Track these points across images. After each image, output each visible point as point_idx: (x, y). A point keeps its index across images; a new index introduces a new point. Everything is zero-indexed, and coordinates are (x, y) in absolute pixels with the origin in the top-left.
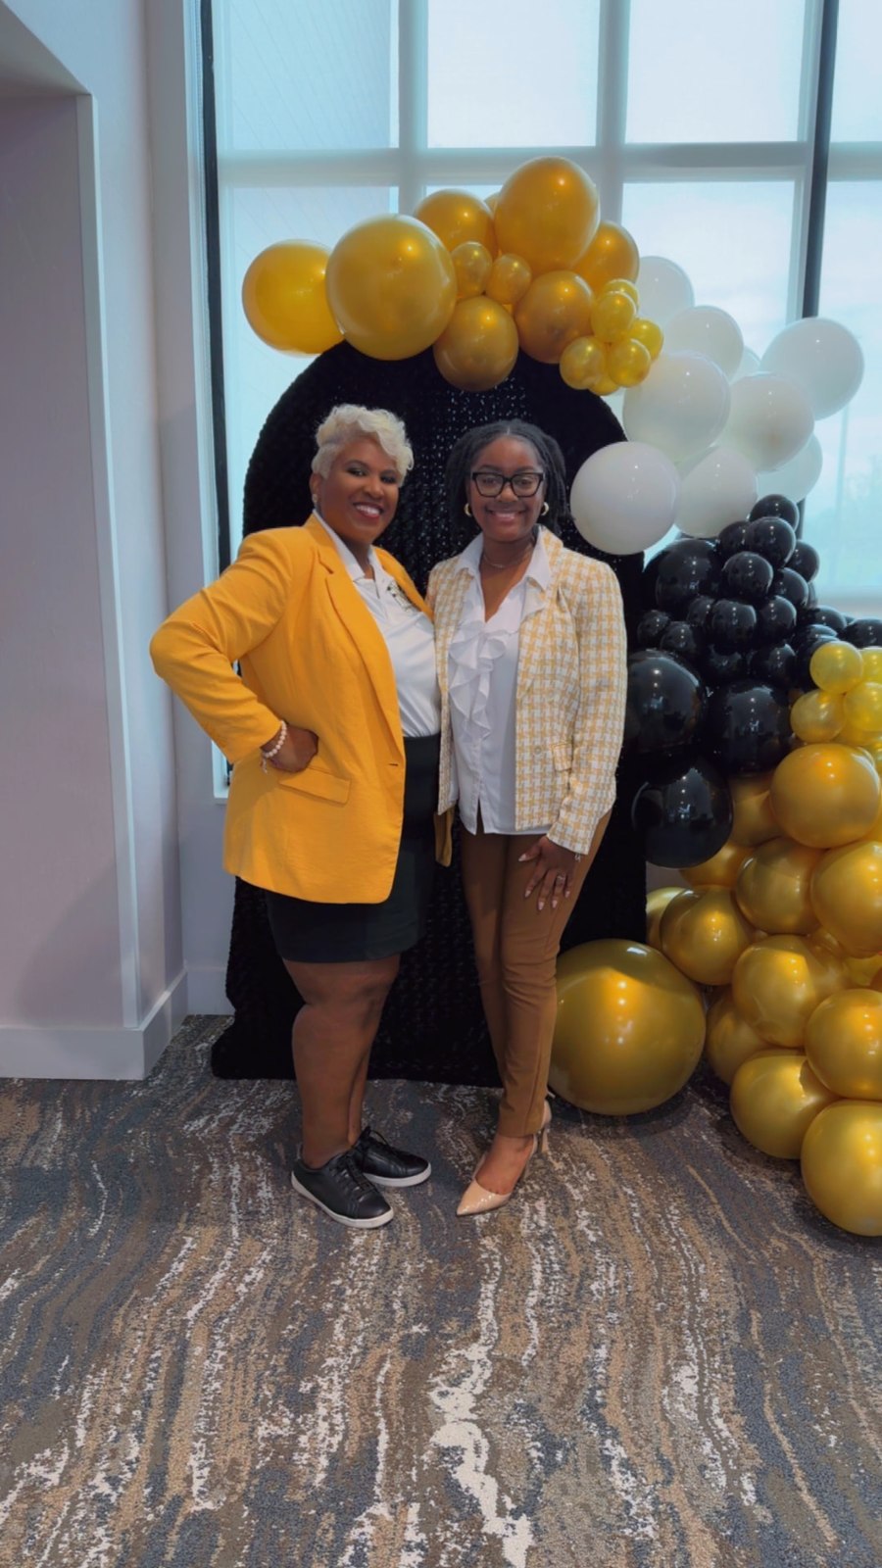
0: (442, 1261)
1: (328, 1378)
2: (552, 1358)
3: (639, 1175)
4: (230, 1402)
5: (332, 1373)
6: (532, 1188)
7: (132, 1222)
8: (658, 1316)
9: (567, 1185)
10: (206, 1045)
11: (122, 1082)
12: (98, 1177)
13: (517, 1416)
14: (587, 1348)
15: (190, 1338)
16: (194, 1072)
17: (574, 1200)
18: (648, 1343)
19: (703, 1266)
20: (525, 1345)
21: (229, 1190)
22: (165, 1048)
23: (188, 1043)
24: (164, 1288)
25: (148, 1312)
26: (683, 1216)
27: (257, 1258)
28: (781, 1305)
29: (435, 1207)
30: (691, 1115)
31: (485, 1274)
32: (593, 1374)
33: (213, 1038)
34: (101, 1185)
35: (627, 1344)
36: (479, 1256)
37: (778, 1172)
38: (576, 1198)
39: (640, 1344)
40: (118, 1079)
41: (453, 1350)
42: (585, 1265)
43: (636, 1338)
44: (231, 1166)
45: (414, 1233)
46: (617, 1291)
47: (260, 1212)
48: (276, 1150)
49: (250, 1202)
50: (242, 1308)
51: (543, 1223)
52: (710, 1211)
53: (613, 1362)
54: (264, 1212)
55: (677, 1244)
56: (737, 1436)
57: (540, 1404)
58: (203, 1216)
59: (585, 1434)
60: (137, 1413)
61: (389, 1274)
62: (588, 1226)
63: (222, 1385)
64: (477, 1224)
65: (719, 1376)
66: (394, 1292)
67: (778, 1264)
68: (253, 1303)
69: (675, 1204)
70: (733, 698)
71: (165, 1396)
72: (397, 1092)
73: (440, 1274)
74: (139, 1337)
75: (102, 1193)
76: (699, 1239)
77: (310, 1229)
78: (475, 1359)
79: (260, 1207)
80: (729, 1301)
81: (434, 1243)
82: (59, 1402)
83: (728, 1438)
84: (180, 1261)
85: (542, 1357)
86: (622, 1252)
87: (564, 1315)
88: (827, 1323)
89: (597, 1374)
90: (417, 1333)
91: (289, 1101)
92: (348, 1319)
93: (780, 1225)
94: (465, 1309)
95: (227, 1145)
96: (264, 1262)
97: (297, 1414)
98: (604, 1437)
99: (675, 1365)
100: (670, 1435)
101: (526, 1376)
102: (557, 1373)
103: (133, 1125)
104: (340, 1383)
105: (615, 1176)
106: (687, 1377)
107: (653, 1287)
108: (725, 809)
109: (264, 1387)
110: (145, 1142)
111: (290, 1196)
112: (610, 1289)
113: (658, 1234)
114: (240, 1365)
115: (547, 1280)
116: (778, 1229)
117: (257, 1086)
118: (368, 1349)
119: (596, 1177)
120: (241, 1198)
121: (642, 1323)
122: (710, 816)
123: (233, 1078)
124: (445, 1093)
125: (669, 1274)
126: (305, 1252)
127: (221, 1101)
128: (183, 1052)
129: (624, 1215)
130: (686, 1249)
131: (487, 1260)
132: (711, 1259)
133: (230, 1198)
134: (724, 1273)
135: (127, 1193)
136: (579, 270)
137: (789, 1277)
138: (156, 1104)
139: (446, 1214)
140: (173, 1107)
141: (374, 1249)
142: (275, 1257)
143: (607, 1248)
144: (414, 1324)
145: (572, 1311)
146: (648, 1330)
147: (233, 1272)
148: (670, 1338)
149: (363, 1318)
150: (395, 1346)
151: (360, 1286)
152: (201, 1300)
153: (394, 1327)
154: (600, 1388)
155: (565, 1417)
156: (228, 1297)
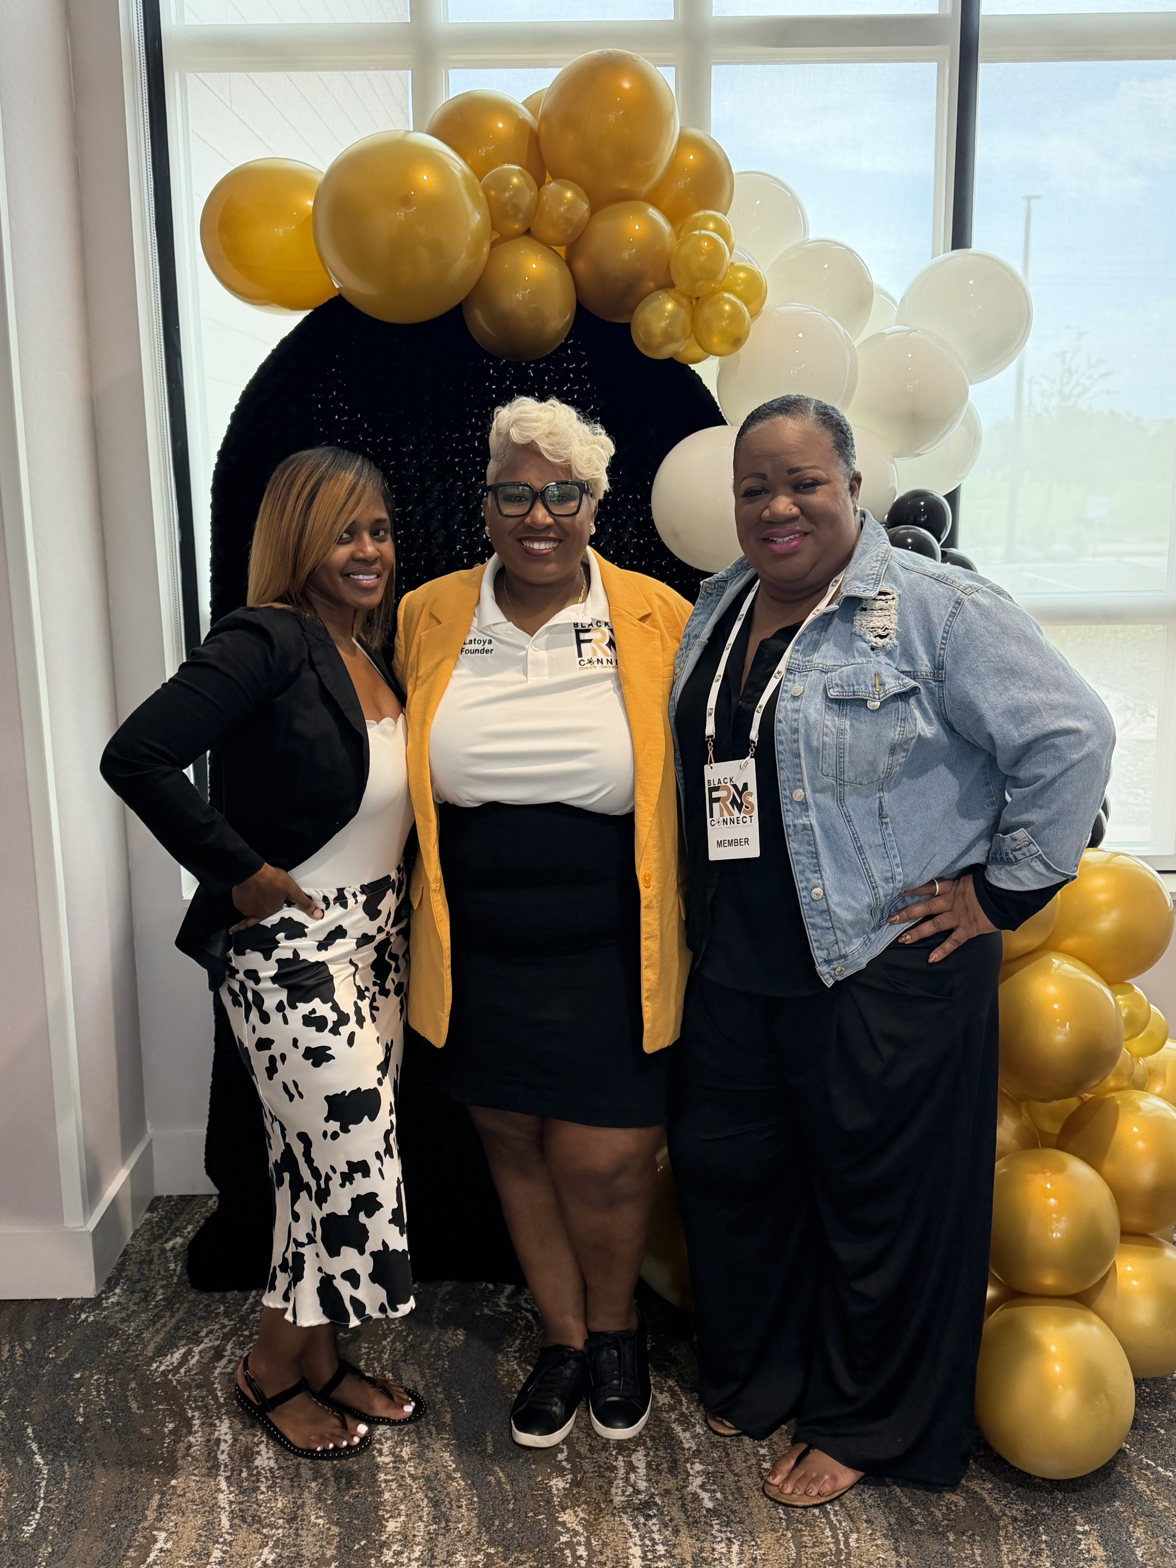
0: (507, 1548)
7: (82, 1512)
9: (674, 1426)
10: (179, 1240)
11: (66, 1302)
12: (34, 1447)
16: (165, 1282)
17: (683, 1449)
19: (855, 1536)
21: (216, 1458)
22: (123, 1247)
23: (155, 1238)
27: (255, 1559)
29: (497, 1468)
33: (190, 1231)
34: (38, 1459)
36: (556, 1539)
38: (686, 1446)
40: (59, 1298)
44: (217, 1421)
45: (468, 1510)
47: (258, 1488)
49: (244, 1475)
51: (642, 1485)
54: (263, 1489)
58: (181, 1499)
62: (702, 1487)
64: (555, 1491)
72: (444, 1301)
75: (39, 1471)
77: (328, 1512)
79: (258, 1481)
81: (497, 1523)
86: (747, 1522)
95: (212, 1392)
96: (265, 1565)
103: (82, 1367)
110: (98, 1392)
111: (299, 1464)
120: (232, 1470)
123: (217, 1290)
124: (509, 1298)
126: (321, 1547)
127: (202, 1324)
128: (149, 1252)
129: (750, 1468)
130: (832, 1512)
131: (571, 1545)
132: (865, 1525)
133: (218, 1470)
134: (882, 1545)
135: (75, 1468)
136: (653, 200)
137: (968, 1546)
138: (113, 1332)
139: (512, 1481)
140: (137, 1336)
141: (414, 1536)
142: (280, 1556)
143: (728, 1517)
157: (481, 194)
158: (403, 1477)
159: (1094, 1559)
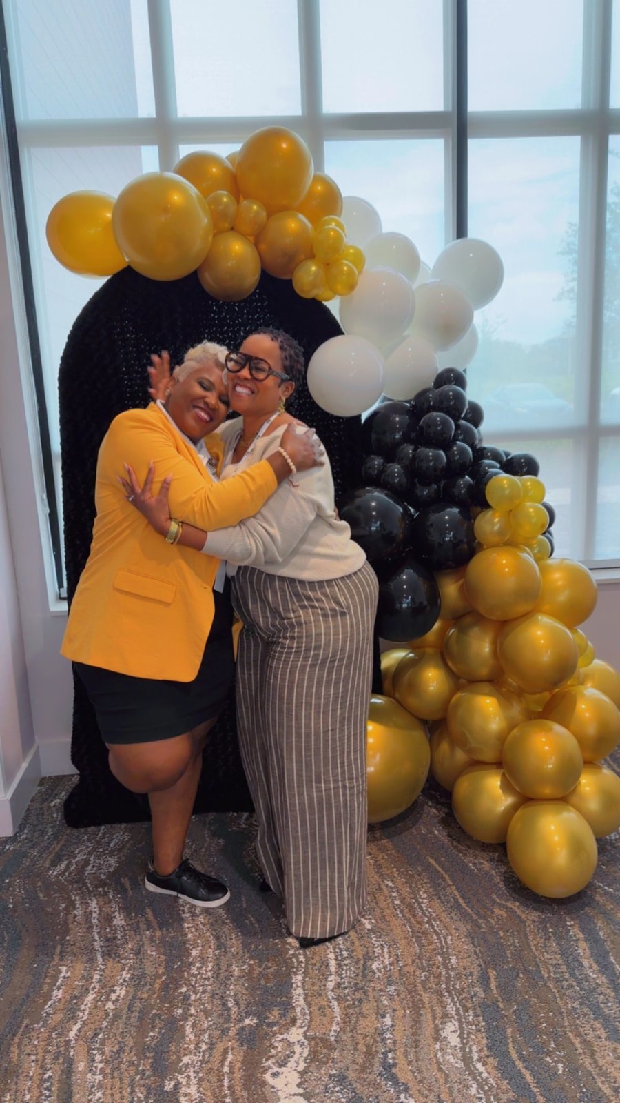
0: (260, 960)
1: (185, 1074)
2: (352, 1031)
3: (395, 869)
5: (188, 1070)
7: (17, 959)
8: (424, 983)
10: (58, 801)
13: (332, 1085)
14: (377, 1019)
15: (73, 1055)
16: (52, 825)
18: (419, 1008)
19: (450, 937)
20: (330, 1023)
21: (91, 922)
22: (27, 806)
23: (45, 800)
24: (48, 1014)
25: (38, 1038)
26: (430, 898)
27: (119, 978)
28: (508, 962)
29: (250, 916)
30: (424, 815)
31: (294, 967)
32: (384, 1040)
33: (64, 795)
35: (405, 1011)
36: (287, 953)
37: (491, 854)
39: (414, 1009)
41: (278, 1035)
42: (365, 949)
43: (411, 1004)
44: (90, 902)
45: (236, 940)
46: (392, 968)
47: (117, 937)
48: (123, 884)
49: (108, 930)
50: (112, 1023)
52: (448, 891)
53: (396, 1028)
54: (119, 937)
55: (428, 922)
56: (493, 1075)
57: (349, 1072)
58: (73, 947)
59: (385, 1092)
61: (222, 977)
63: (103, 1094)
65: (474, 1027)
66: (228, 993)
67: (501, 928)
68: (120, 1017)
69: (423, 890)
70: (433, 517)
72: (210, 824)
73: (261, 972)
74: (33, 1061)
76: (443, 915)
77: (158, 947)
78: (295, 1041)
79: (116, 933)
80: (472, 964)
81: (253, 946)
83: (487, 1078)
84: (59, 989)
85: (344, 1032)
86: (390, 935)
87: (356, 993)
88: (543, 972)
89: (386, 1039)
90: (249, 1025)
91: (128, 842)
92: (195, 1021)
93: (499, 896)
94: (282, 999)
95: (85, 884)
96: (125, 981)
98: (399, 1092)
99: (442, 1023)
100: (446, 1082)
101: (335, 1049)
102: (357, 1043)
103: (9, 876)
104: (195, 1077)
105: (377, 873)
106: (451, 1032)
107: (417, 960)
108: (434, 596)
109: (137, 1090)
110: (20, 889)
111: (139, 921)
112: (386, 966)
113: (414, 916)
114: (116, 1074)
115: (339, 965)
116: (498, 900)
117: (102, 831)
118: (213, 1044)
120: (101, 928)
121: (412, 992)
122: (425, 603)
123: (82, 827)
124: (247, 819)
125: (427, 948)
126: (156, 968)
127: (76, 847)
128: (41, 809)
129: (388, 904)
130: (436, 925)
131: (295, 955)
132: (454, 931)
133: (92, 929)
134: (465, 941)
135: (10, 934)
136: (300, 210)
137: (511, 938)
138: (25, 855)
139: (258, 921)
140: (39, 856)
141: (208, 957)
142: (133, 975)
143: (380, 932)
144: (246, 1018)
145: (361, 989)
146: (418, 997)
147: (101, 993)
148: (435, 1001)
149: (207, 1018)
150: (234, 1039)
151: (201, 991)
152: (79, 1021)
153: (231, 1023)
154: (390, 1051)
155: (368, 1080)
156: (100, 1015)
157: (207, 207)
158: (197, 924)
159: (578, 940)
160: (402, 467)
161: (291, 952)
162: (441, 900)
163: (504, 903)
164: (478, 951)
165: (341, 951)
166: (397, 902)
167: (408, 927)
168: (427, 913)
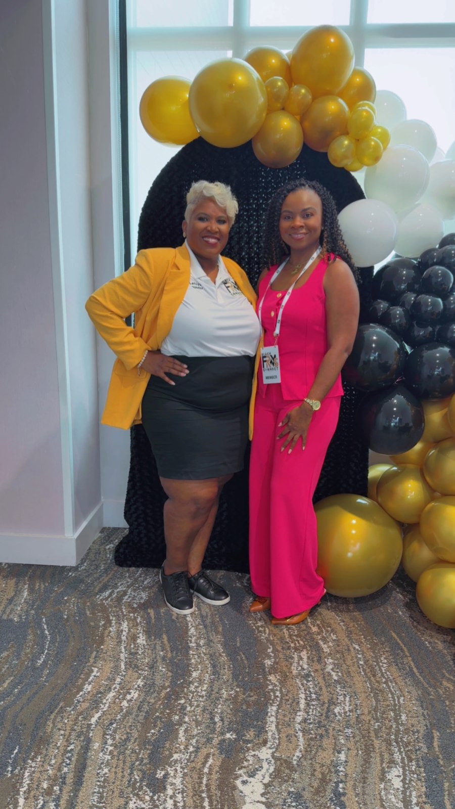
0: (245, 689)
1: (174, 768)
2: (311, 759)
3: (362, 637)
4: (114, 783)
5: (177, 765)
6: (299, 643)
7: (63, 657)
8: (377, 732)
9: (320, 641)
11: (64, 567)
12: (45, 627)
13: (289, 800)
14: (333, 753)
15: (92, 736)
16: (104, 562)
17: (324, 652)
18: (371, 751)
19: (402, 698)
20: (295, 749)
21: (121, 638)
22: (89, 546)
23: (102, 544)
24: (79, 702)
25: (68, 718)
26: (389, 664)
27: (135, 684)
28: (451, 727)
29: (241, 653)
30: (392, 598)
31: (270, 699)
32: (337, 772)
33: (117, 542)
34: (46, 632)
35: (358, 751)
36: (267, 687)
37: (445, 636)
38: (325, 650)
39: (365, 752)
40: (61, 565)
41: (251, 751)
42: (331, 695)
43: (363, 747)
44: (122, 622)
45: (228, 670)
46: (351, 714)
47: (138, 653)
48: (149, 613)
49: (132, 646)
50: (124, 717)
51: (305, 666)
52: (405, 661)
53: (349, 764)
54: (140, 653)
55: (385, 683)
57: (304, 792)
58: (105, 654)
60: (56, 788)
61: (213, 697)
62: (332, 669)
63: (109, 771)
64: (266, 666)
65: (415, 776)
66: (216, 710)
67: (448, 698)
68: (131, 714)
69: (384, 656)
70: (427, 354)
71: (74, 777)
73: (244, 699)
74: (62, 735)
75: (47, 637)
76: (399, 680)
77: (167, 665)
78: (264, 758)
79: (138, 649)
80: (419, 723)
81: (241, 677)
82: (11, 778)
84: (89, 684)
85: (305, 759)
86: (353, 688)
87: (318, 729)
89: (339, 772)
90: (229, 738)
92: (188, 727)
93: (448, 672)
94: (258, 723)
95: (121, 609)
96: (139, 687)
97: (154, 793)
99: (388, 767)
101: (296, 772)
102: (315, 770)
103: (68, 595)
104: (181, 772)
105: (348, 637)
106: (395, 776)
107: (373, 712)
108: (420, 420)
109: (135, 773)
110: (74, 606)
111: (156, 643)
112: (346, 712)
113: (374, 676)
114: (121, 757)
115: (308, 705)
116: (447, 675)
117: (140, 572)
118: (199, 748)
119: (337, 637)
120: (127, 644)
122: (411, 424)
123: (126, 567)
125: (382, 703)
126: (163, 681)
127: (119, 581)
128: (99, 549)
129: (354, 663)
130: (392, 686)
131: (272, 690)
132: (407, 694)
133: (121, 643)
134: (416, 704)
135: (61, 637)
136: (341, 95)
138: (82, 581)
139: (247, 659)
140: (92, 584)
141: (204, 680)
142: (146, 683)
143: (344, 684)
144: (228, 732)
145: (324, 727)
146: (370, 742)
147: (120, 692)
148: (384, 748)
149: (197, 727)
150: (215, 747)
151: (195, 705)
152: (100, 711)
153: (215, 734)
154: (342, 782)
155: (320, 802)
156: (116, 709)
157: (265, 89)
158: (200, 653)
160: (403, 310)
161: (270, 687)
162: (398, 667)
163: (452, 678)
164: (425, 713)
165: (311, 693)
166: (361, 663)
167: (368, 684)
168: (385, 675)
